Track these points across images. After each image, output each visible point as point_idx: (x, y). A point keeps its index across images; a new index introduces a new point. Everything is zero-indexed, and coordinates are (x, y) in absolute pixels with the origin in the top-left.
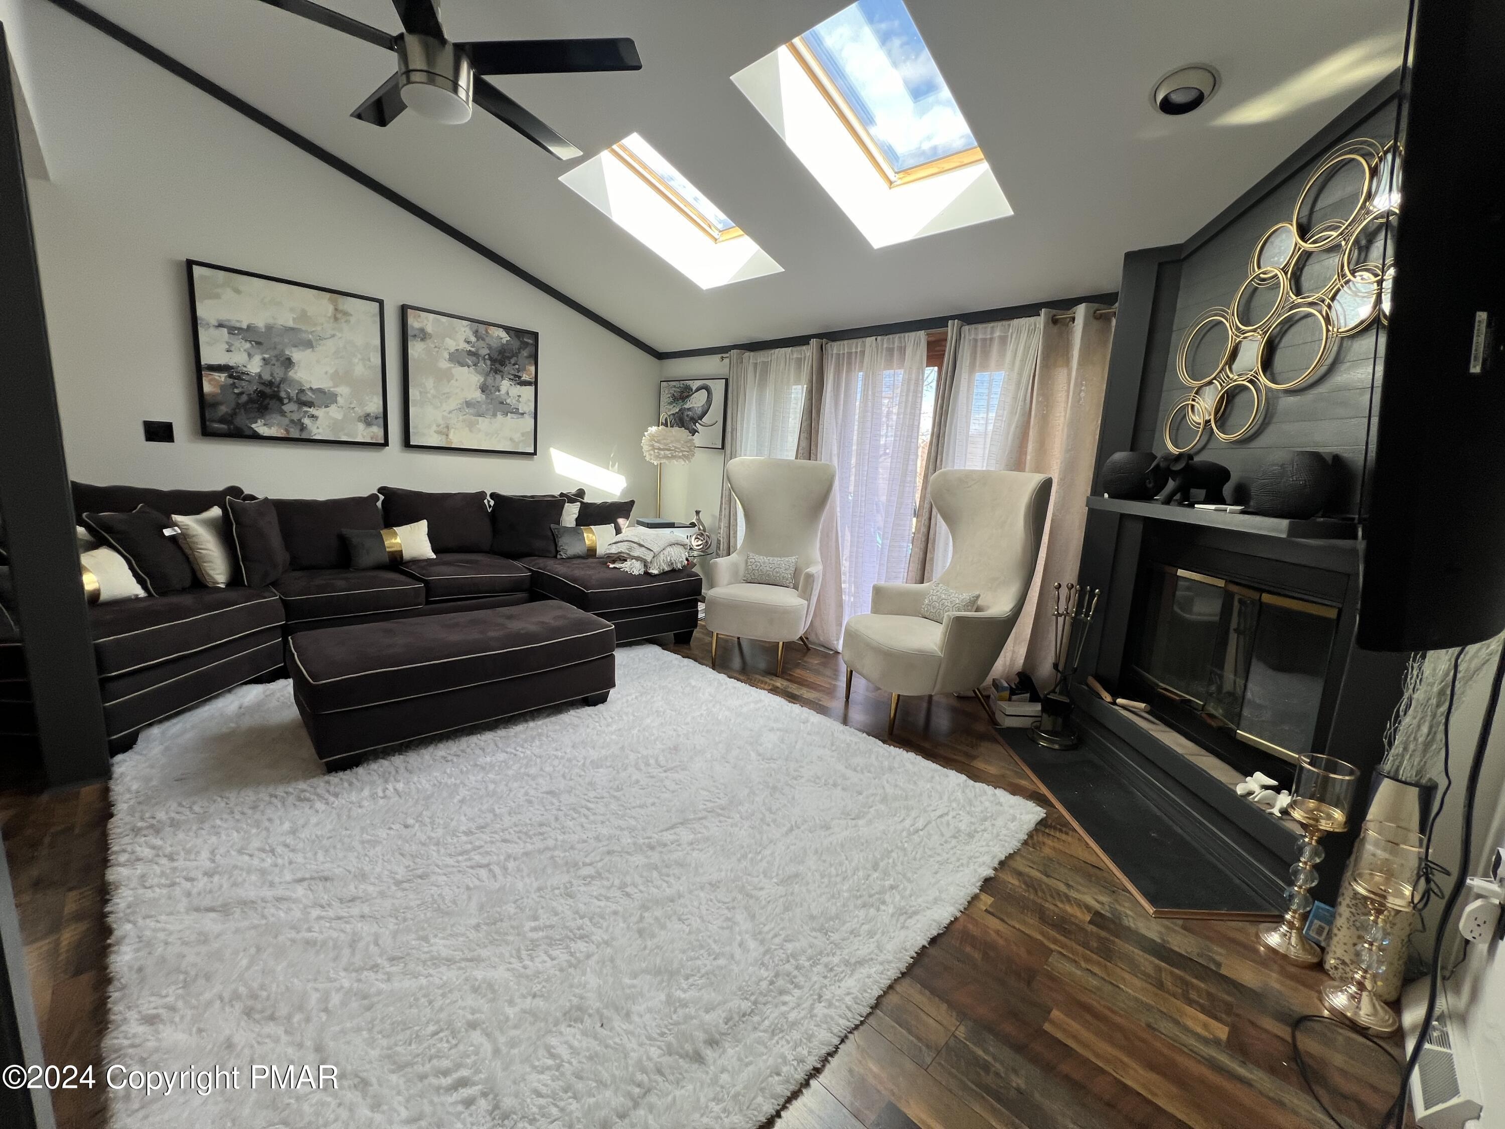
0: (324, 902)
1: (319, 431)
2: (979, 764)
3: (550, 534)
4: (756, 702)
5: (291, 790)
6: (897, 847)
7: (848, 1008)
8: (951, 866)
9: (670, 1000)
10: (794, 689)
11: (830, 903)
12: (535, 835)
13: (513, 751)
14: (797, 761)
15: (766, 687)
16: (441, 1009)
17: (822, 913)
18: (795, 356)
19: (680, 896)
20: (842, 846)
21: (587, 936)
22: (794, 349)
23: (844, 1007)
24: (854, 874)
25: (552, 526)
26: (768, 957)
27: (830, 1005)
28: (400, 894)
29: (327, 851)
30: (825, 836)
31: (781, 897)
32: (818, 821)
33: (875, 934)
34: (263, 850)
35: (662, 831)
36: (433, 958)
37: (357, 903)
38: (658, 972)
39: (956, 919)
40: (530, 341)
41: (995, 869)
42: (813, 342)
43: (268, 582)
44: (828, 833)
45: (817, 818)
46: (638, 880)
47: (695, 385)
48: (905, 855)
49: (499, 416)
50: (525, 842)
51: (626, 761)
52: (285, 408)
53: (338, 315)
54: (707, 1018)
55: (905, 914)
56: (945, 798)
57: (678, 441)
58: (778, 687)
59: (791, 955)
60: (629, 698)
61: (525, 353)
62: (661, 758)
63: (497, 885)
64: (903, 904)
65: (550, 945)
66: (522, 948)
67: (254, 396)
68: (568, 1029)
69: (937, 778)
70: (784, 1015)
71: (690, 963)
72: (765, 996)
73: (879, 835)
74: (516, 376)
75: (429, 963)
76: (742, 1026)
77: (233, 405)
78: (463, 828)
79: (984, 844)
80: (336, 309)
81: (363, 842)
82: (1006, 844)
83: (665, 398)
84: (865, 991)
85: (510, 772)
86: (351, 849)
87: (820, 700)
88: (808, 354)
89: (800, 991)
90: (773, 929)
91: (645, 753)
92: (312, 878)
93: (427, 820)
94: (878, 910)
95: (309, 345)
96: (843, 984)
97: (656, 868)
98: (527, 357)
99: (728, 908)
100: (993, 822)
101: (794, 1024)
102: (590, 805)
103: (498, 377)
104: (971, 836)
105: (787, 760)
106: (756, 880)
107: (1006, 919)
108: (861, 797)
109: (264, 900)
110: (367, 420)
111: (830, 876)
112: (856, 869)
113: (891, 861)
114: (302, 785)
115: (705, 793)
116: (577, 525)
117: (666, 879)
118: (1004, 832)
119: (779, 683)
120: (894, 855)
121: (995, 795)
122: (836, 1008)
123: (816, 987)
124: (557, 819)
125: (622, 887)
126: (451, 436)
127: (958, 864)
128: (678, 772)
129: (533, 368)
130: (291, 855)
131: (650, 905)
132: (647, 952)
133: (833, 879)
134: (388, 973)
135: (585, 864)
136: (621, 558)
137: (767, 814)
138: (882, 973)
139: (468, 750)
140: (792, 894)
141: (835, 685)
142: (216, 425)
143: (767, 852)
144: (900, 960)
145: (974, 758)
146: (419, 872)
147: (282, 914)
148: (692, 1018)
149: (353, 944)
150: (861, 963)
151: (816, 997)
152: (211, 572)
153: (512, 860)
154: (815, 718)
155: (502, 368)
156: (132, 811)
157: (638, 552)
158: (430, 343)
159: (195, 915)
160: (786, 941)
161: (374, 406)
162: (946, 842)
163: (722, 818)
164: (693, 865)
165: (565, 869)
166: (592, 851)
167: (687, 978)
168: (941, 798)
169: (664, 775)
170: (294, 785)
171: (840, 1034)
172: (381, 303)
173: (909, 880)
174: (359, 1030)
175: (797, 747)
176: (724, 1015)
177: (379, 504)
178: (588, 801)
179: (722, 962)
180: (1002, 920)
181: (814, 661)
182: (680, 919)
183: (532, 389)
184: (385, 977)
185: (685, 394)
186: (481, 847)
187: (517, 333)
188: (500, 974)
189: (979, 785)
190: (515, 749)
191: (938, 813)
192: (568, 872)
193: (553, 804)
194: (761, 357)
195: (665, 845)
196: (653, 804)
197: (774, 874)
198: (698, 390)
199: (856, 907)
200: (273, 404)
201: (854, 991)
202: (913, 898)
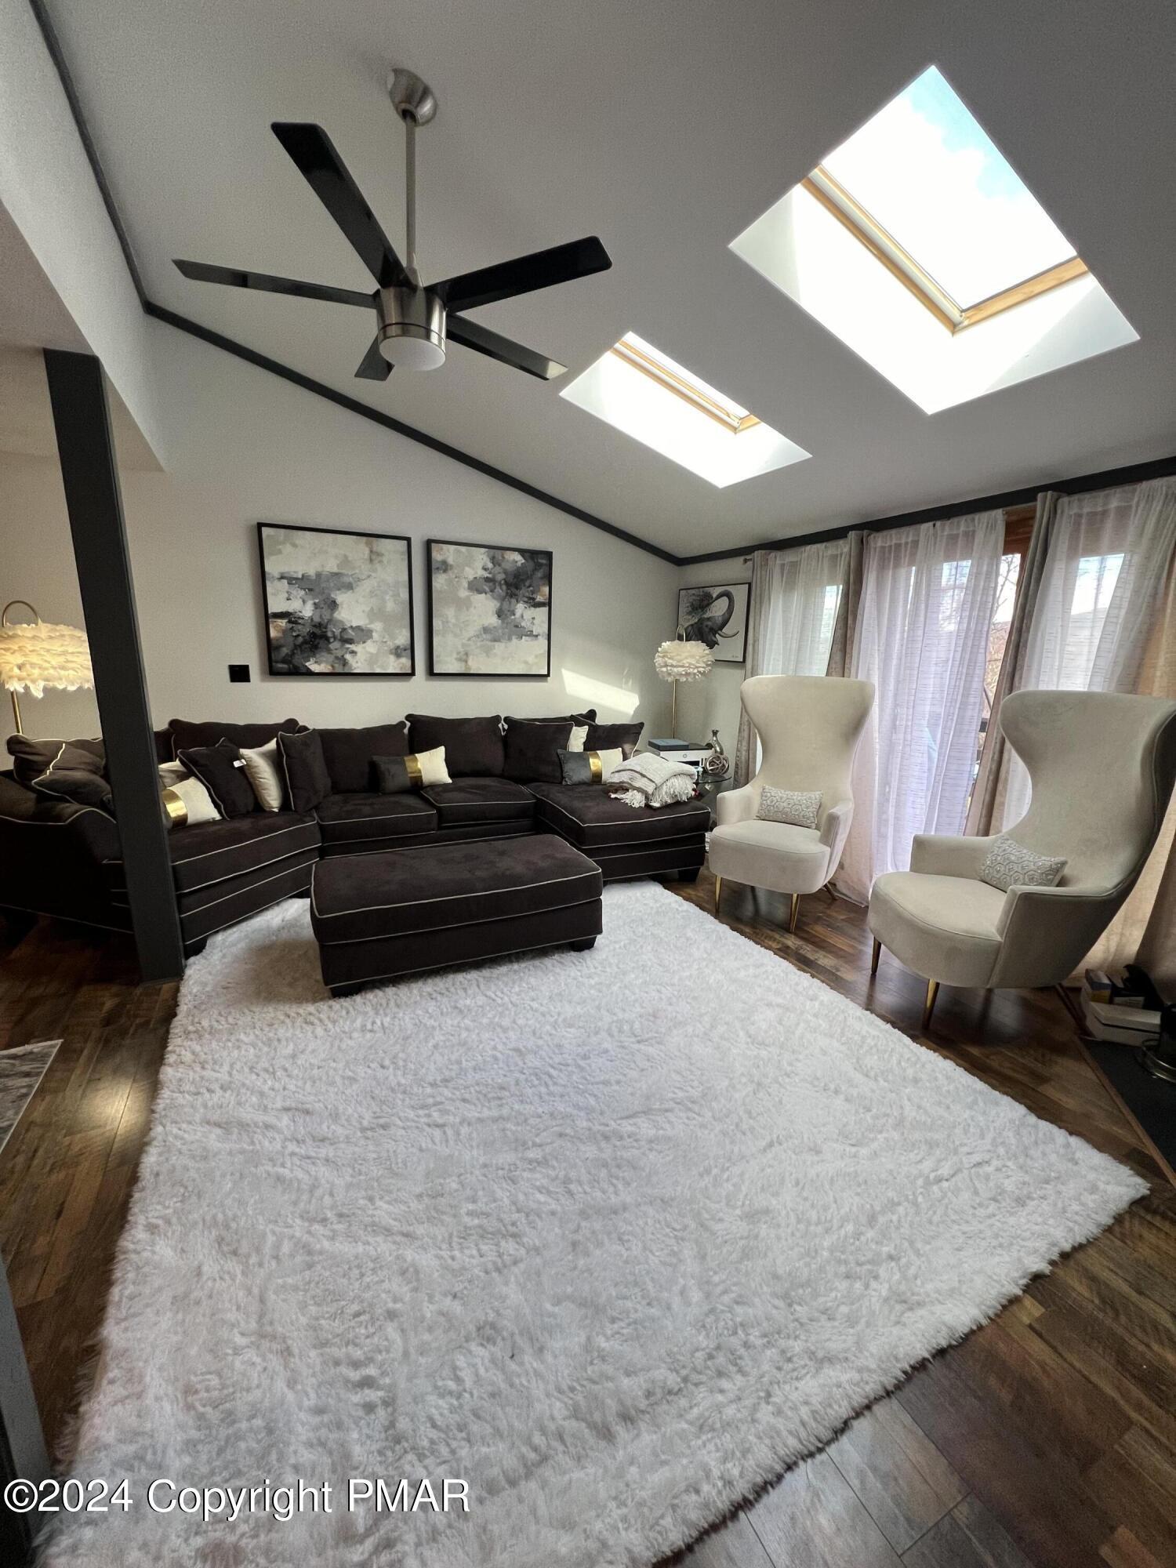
0: (300, 1137)
1: (358, 665)
2: (1051, 1091)
3: (556, 759)
4: (757, 966)
5: (301, 1011)
6: (907, 1200)
7: (803, 1424)
8: (984, 1244)
9: (588, 1346)
10: (808, 951)
11: (801, 1262)
12: (494, 1098)
13: (493, 996)
14: (793, 1052)
15: (775, 945)
16: (368, 1287)
17: (790, 1274)
18: (829, 552)
19: (625, 1208)
20: (832, 1181)
21: (519, 1236)
22: (828, 544)
23: (797, 1420)
24: (842, 1226)
25: (559, 751)
26: (712, 1318)
27: (779, 1412)
28: (362, 1142)
29: (314, 1082)
30: (812, 1163)
31: (741, 1238)
32: (806, 1140)
33: (857, 1323)
34: (266, 1070)
35: (622, 1118)
36: (373, 1224)
37: (327, 1143)
38: (583, 1304)
39: (980, 1328)
40: (544, 561)
41: (1052, 1263)
42: (852, 535)
43: (311, 806)
44: (816, 1158)
45: (806, 1136)
46: (585, 1178)
47: (715, 592)
48: (917, 1213)
49: (514, 640)
50: (483, 1106)
51: (600, 1024)
52: (331, 646)
53: (374, 556)
54: (626, 1382)
55: (904, 1301)
56: (989, 1136)
57: (693, 656)
58: (788, 947)
59: (742, 1325)
60: (617, 946)
61: (539, 574)
62: (637, 1025)
63: (448, 1151)
64: (903, 1287)
65: (482, 1237)
66: (455, 1233)
67: (307, 638)
68: (480, 1348)
69: (981, 1104)
70: (719, 1408)
71: (620, 1302)
72: (700, 1373)
73: (883, 1176)
74: (530, 598)
75: (369, 1229)
76: (665, 1407)
77: (291, 646)
78: (430, 1079)
79: (1040, 1220)
80: (371, 551)
81: (343, 1078)
82: (1076, 1228)
83: (684, 608)
84: (830, 1406)
85: (485, 1021)
86: (332, 1084)
87: (838, 970)
88: (846, 550)
89: (743, 1379)
90: (723, 1282)
91: (621, 1015)
92: (297, 1109)
93: (401, 1063)
94: (867, 1286)
95: (350, 587)
96: (801, 1384)
97: (605, 1165)
98: (542, 578)
99: (676, 1237)
100: (1060, 1187)
101: (727, 1425)
102: (552, 1071)
103: (513, 601)
104: (1021, 1202)
105: (781, 1047)
106: (713, 1206)
107: (1060, 1348)
108: (868, 1116)
109: (256, 1125)
110: (397, 652)
111: (809, 1223)
112: (844, 1220)
113: (895, 1218)
114: (311, 1008)
115: (678, 1078)
116: (585, 749)
117: (614, 1181)
118: (1075, 1207)
119: (791, 941)
120: (901, 1209)
121: (1067, 1145)
122: (787, 1418)
123: (765, 1379)
124: (517, 1083)
125: (567, 1181)
126: (470, 663)
127: (995, 1243)
128: (652, 1045)
129: (547, 589)
130: (287, 1079)
131: (590, 1212)
132: (576, 1272)
133: (812, 1228)
134: (333, 1231)
135: (535, 1145)
136: (623, 788)
137: (745, 1117)
138: (857, 1384)
139: (452, 989)
140: (756, 1237)
141: (861, 951)
142: (280, 665)
143: (736, 1170)
144: (885, 1372)
145: (1043, 1080)
146: (382, 1121)
147: (267, 1143)
148: (609, 1378)
149: (313, 1188)
150: (830, 1359)
151: (762, 1394)
152: (268, 799)
153: (465, 1125)
154: (826, 994)
155: (517, 592)
156: (189, 1013)
157: (640, 783)
158: (451, 574)
159: (207, 1128)
160: (737, 1303)
161: (403, 639)
162: (980, 1205)
163: (691, 1114)
164: (647, 1170)
165: (513, 1145)
166: (544, 1130)
167: (613, 1320)
168: (982, 1136)
169: (636, 1046)
170: (304, 1006)
171: (789, 1461)
172: (408, 540)
173: (918, 1253)
174: (296, 1289)
175: (798, 1033)
176: (644, 1386)
177: (406, 731)
178: (553, 1067)
179: (654, 1311)
180: (1054, 1348)
181: (839, 916)
182: (620, 1239)
183: (546, 609)
184: (331, 1234)
185: (706, 603)
186: (442, 1103)
187: (530, 554)
188: (427, 1261)
189: (1045, 1126)
190: (495, 993)
191: (976, 1158)
192: (516, 1150)
193: (517, 1065)
194: (790, 556)
195: (621, 1138)
196: (618, 1082)
197: (740, 1203)
198: (720, 596)
199: (836, 1274)
200: (322, 643)
201: (814, 1400)
202: (919, 1282)
